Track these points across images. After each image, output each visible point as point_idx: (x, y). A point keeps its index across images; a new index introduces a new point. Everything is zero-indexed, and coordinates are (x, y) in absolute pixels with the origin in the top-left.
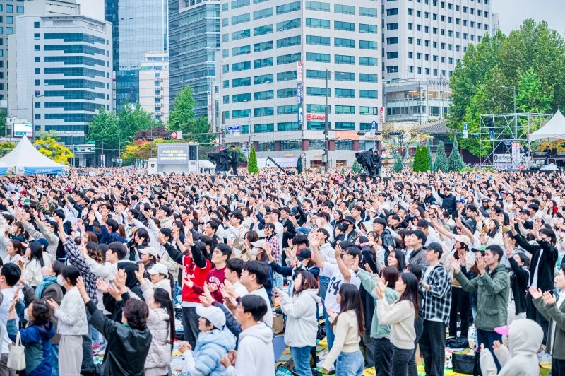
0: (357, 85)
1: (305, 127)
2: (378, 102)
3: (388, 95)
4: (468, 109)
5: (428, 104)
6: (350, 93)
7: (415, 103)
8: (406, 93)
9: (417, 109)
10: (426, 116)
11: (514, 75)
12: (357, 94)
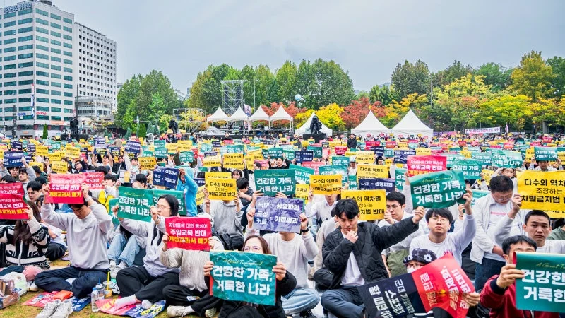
0: (63, 98)
1: (36, 118)
2: (73, 107)
3: (77, 104)
4: (127, 110)
5: (96, 108)
6: (59, 102)
7: (90, 108)
8: (85, 103)
9: (91, 111)
10: (95, 114)
11: (149, 95)
12: (62, 102)
